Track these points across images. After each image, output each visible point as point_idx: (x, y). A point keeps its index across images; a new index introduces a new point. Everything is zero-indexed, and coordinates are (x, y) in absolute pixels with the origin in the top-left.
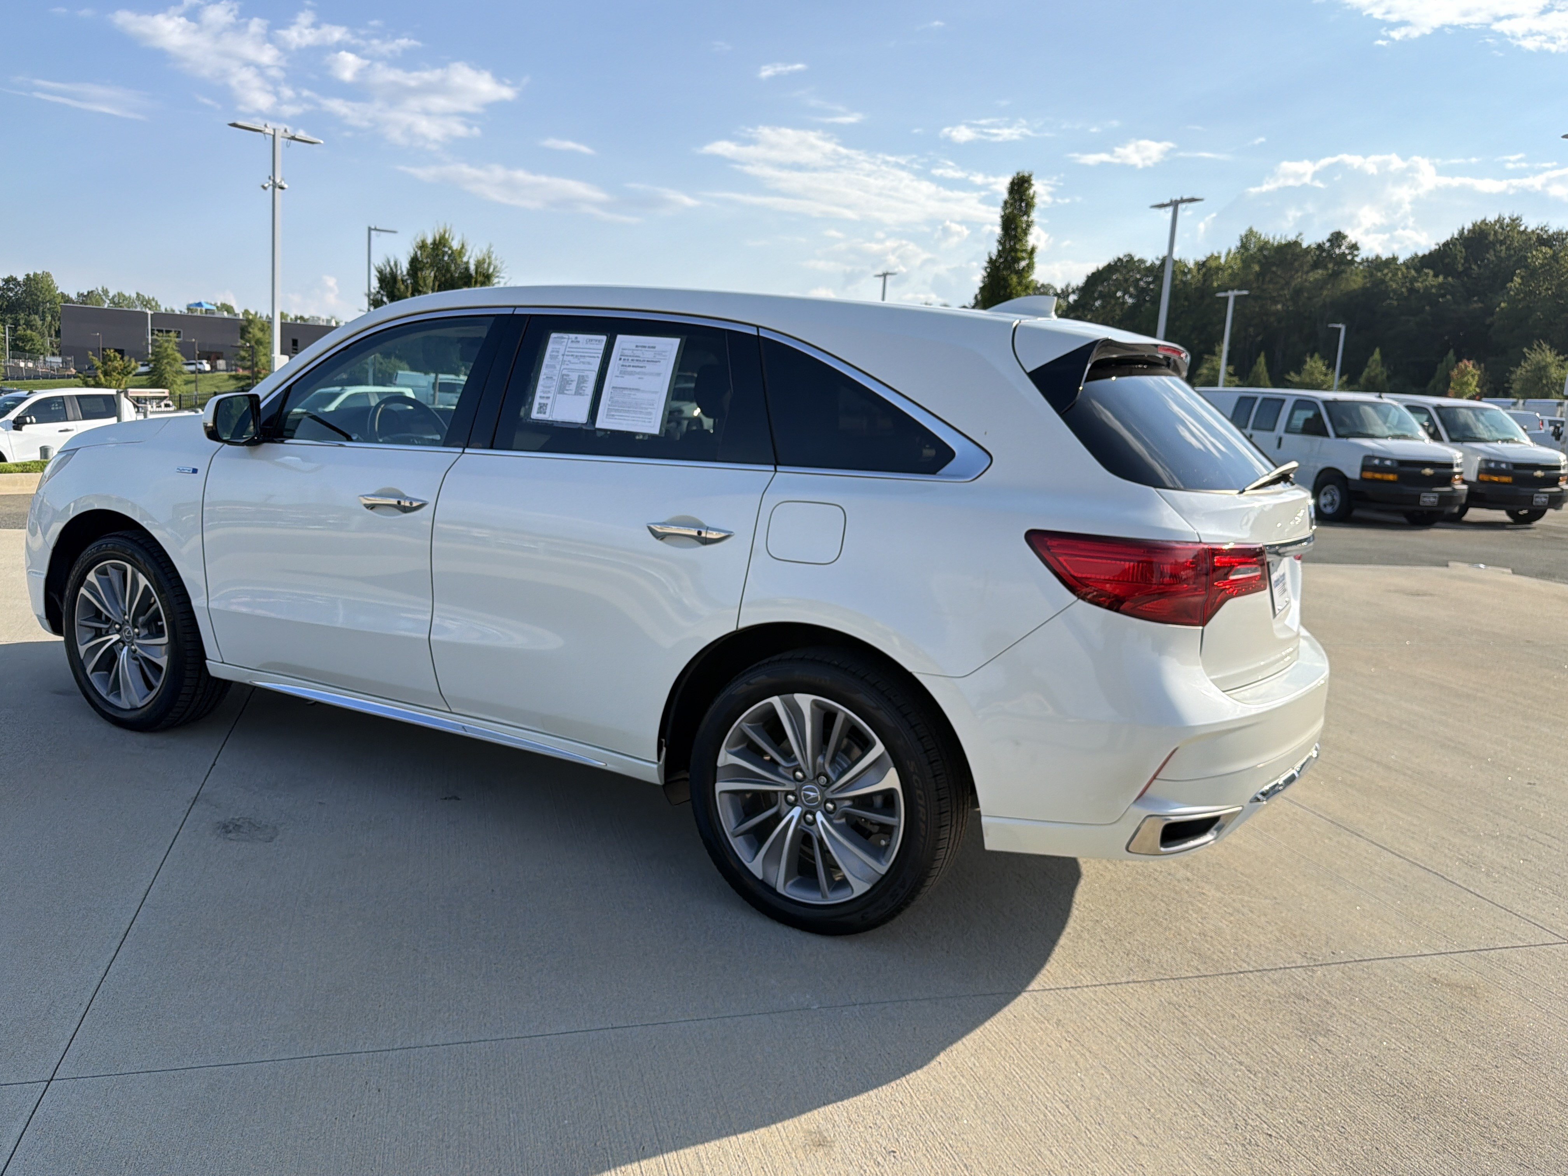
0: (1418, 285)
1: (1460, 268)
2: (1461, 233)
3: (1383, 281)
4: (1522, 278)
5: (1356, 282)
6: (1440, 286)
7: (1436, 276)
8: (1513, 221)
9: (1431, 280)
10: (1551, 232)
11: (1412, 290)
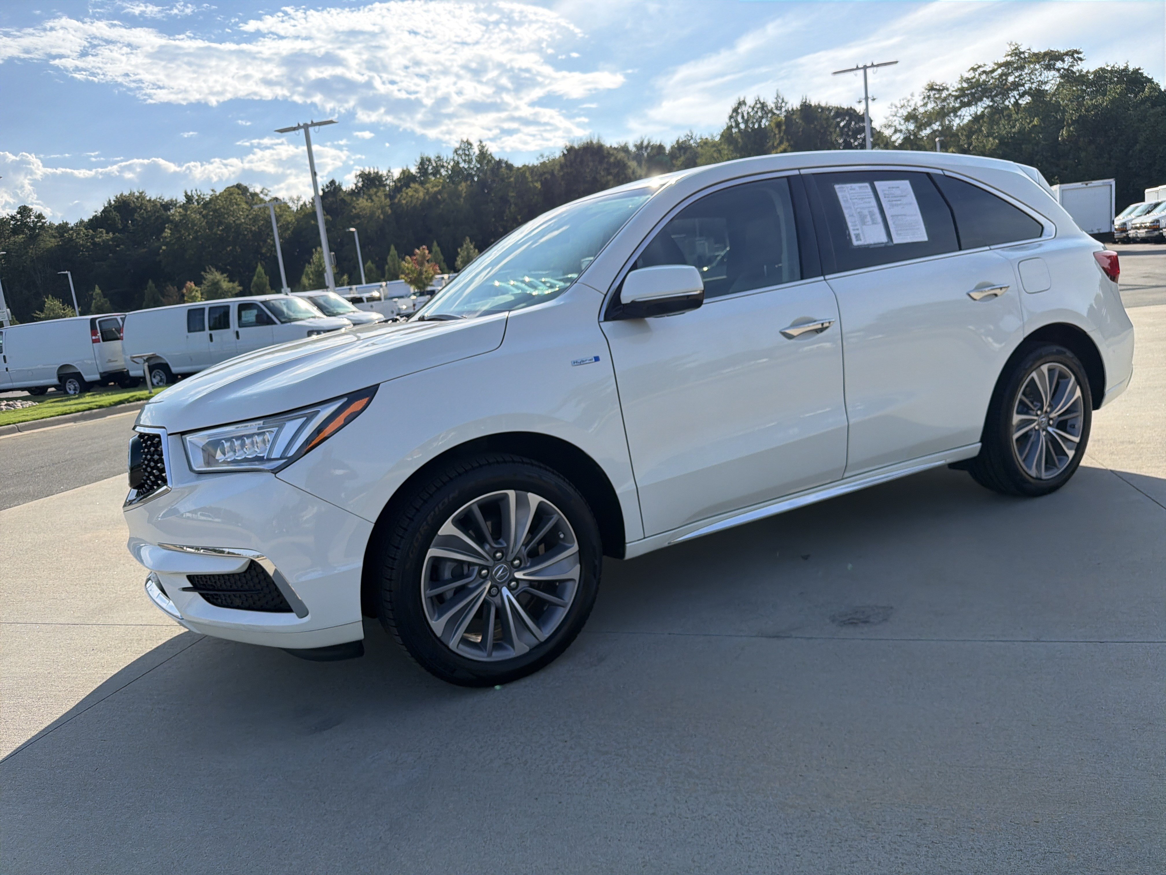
0: (97, 240)
1: (120, 227)
2: (109, 203)
3: (71, 240)
4: (171, 229)
5: (52, 243)
6: (112, 239)
7: (107, 233)
8: (141, 193)
9: (105, 236)
10: (165, 200)
11: (94, 244)
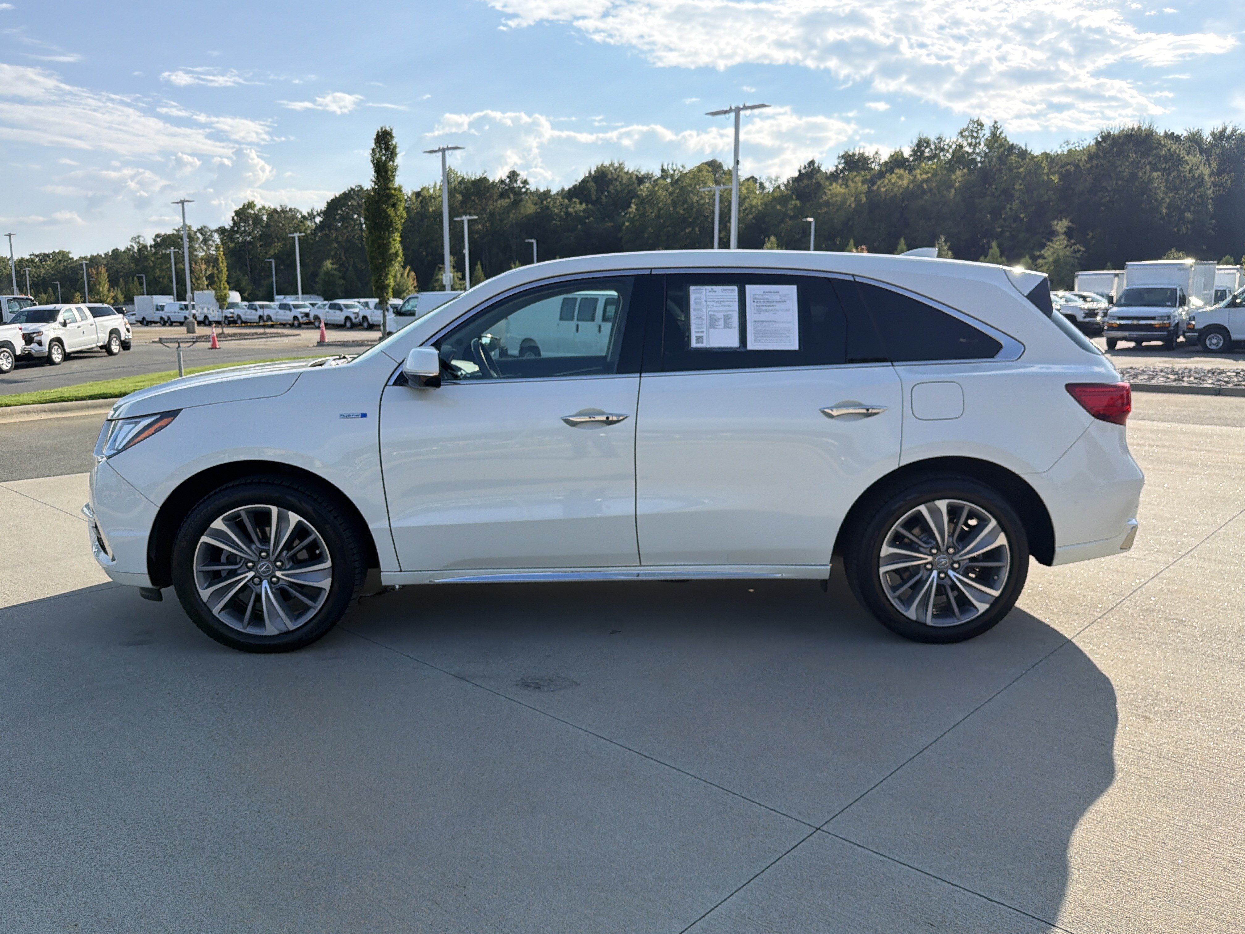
0: (570, 210)
1: (594, 197)
2: (590, 173)
3: (548, 208)
4: (636, 205)
5: (530, 208)
6: (585, 211)
7: (581, 203)
8: (620, 165)
9: (578, 207)
10: (643, 173)
11: (567, 214)
